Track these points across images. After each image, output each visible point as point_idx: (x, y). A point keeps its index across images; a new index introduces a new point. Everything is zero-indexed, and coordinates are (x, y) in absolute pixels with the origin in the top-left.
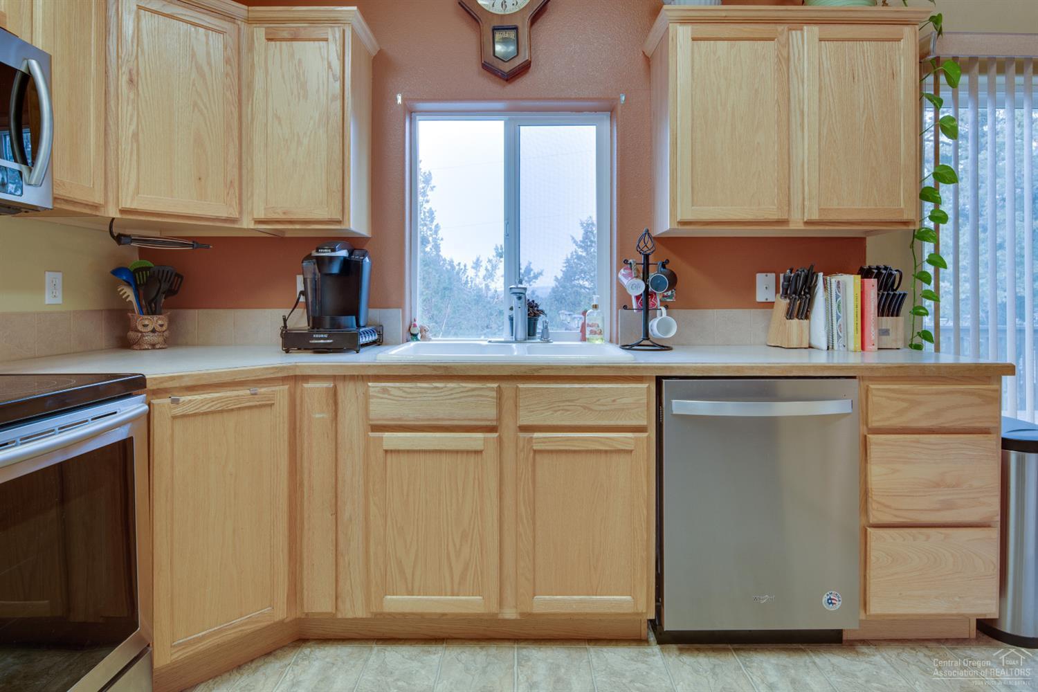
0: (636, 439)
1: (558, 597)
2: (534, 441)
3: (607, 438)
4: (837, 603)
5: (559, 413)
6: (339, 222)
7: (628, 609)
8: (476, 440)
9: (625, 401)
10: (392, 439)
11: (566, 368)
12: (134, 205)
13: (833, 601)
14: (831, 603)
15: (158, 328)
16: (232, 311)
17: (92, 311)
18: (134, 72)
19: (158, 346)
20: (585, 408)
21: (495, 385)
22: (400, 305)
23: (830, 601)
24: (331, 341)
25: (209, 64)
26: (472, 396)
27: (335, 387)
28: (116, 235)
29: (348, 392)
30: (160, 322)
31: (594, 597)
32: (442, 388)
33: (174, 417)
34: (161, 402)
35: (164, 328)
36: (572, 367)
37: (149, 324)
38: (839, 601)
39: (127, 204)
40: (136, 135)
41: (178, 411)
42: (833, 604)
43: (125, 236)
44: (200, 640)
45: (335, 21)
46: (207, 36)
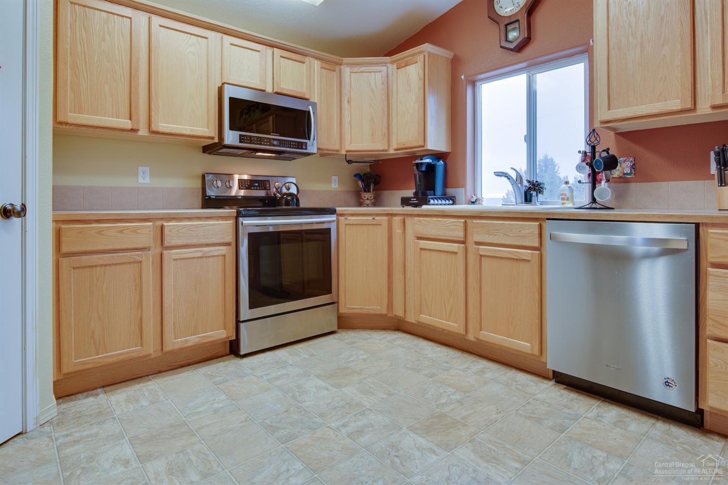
0: (532, 254)
1: (492, 334)
2: (480, 250)
3: (516, 252)
4: (674, 387)
5: (492, 236)
6: (423, 146)
7: (529, 351)
8: (454, 247)
9: (525, 231)
10: (424, 244)
11: (496, 213)
12: (350, 149)
13: (670, 385)
14: (668, 385)
15: (369, 198)
16: (398, 191)
18: (349, 98)
20: (505, 234)
21: (463, 220)
22: (464, 186)
23: (667, 384)
24: (417, 202)
25: (376, 86)
26: (453, 225)
27: (404, 219)
28: (348, 161)
29: (409, 221)
30: (370, 195)
31: (510, 339)
32: (441, 221)
33: (346, 225)
34: (342, 218)
35: (372, 198)
36: (499, 212)
37: (367, 196)
38: (676, 386)
39: (348, 149)
40: (350, 122)
41: (347, 222)
42: (670, 386)
43: (351, 161)
44: (354, 309)
45: (421, 52)
46: (375, 75)
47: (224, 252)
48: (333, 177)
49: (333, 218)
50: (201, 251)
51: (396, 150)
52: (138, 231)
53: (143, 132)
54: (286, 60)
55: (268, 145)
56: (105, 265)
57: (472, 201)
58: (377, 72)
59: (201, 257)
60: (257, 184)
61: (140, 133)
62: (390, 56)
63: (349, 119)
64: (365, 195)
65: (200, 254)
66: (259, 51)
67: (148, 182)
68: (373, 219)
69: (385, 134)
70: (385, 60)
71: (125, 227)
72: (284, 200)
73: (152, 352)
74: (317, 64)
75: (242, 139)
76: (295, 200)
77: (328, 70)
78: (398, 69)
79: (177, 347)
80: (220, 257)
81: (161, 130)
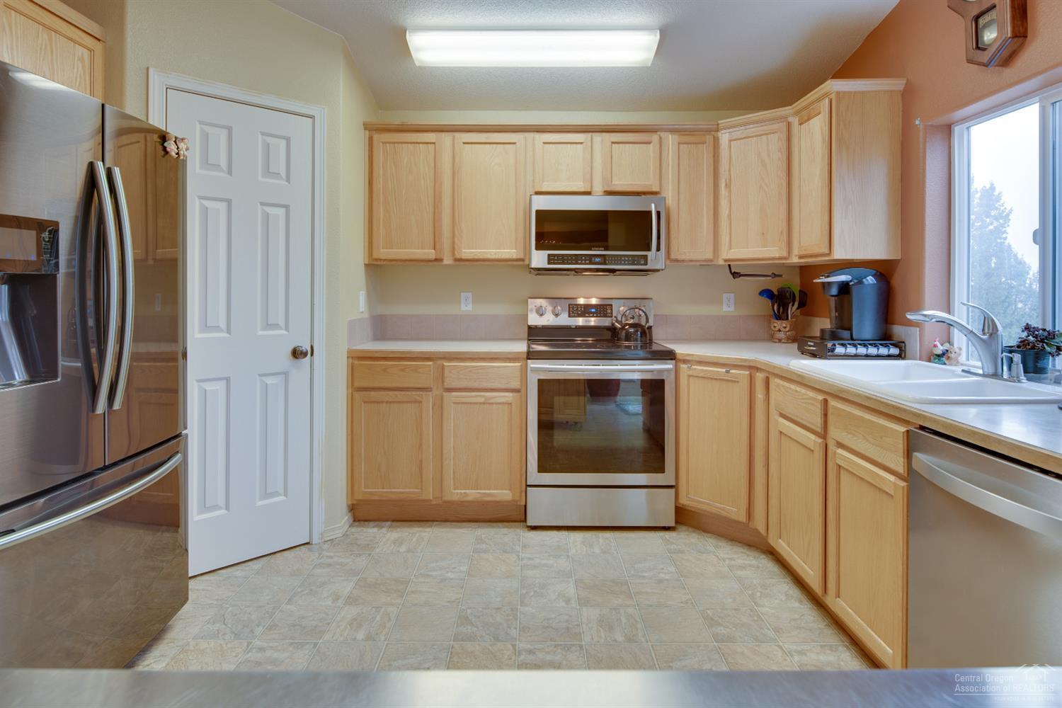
0: (895, 484)
3: (877, 474)
6: (829, 255)
8: (811, 440)
9: (887, 440)
15: (783, 329)
17: (761, 316)
18: (728, 180)
19: (783, 341)
21: (820, 397)
24: (814, 348)
25: (769, 156)
26: (810, 404)
27: (768, 378)
28: (733, 271)
30: (784, 325)
33: (689, 376)
34: (683, 366)
35: (787, 329)
39: (730, 257)
41: (690, 373)
43: (737, 273)
44: (700, 502)
45: (826, 95)
46: (767, 139)
47: (510, 400)
48: (725, 296)
49: (669, 366)
50: (484, 396)
51: (801, 257)
52: (419, 370)
53: (448, 261)
54: (621, 145)
55: (587, 264)
56: (390, 402)
57: (938, 353)
58: (770, 133)
59: (484, 403)
60: (593, 310)
61: (445, 262)
62: (790, 104)
63: (727, 212)
64: (776, 325)
65: (482, 400)
66: (581, 143)
67: (471, 309)
68: (727, 372)
69: (782, 232)
70: (784, 112)
71: (407, 365)
72: (624, 332)
73: (431, 498)
74: (671, 140)
75: (551, 259)
76: (639, 333)
77: (691, 143)
78: (800, 124)
79: (455, 498)
80: (507, 406)
81: (464, 256)
